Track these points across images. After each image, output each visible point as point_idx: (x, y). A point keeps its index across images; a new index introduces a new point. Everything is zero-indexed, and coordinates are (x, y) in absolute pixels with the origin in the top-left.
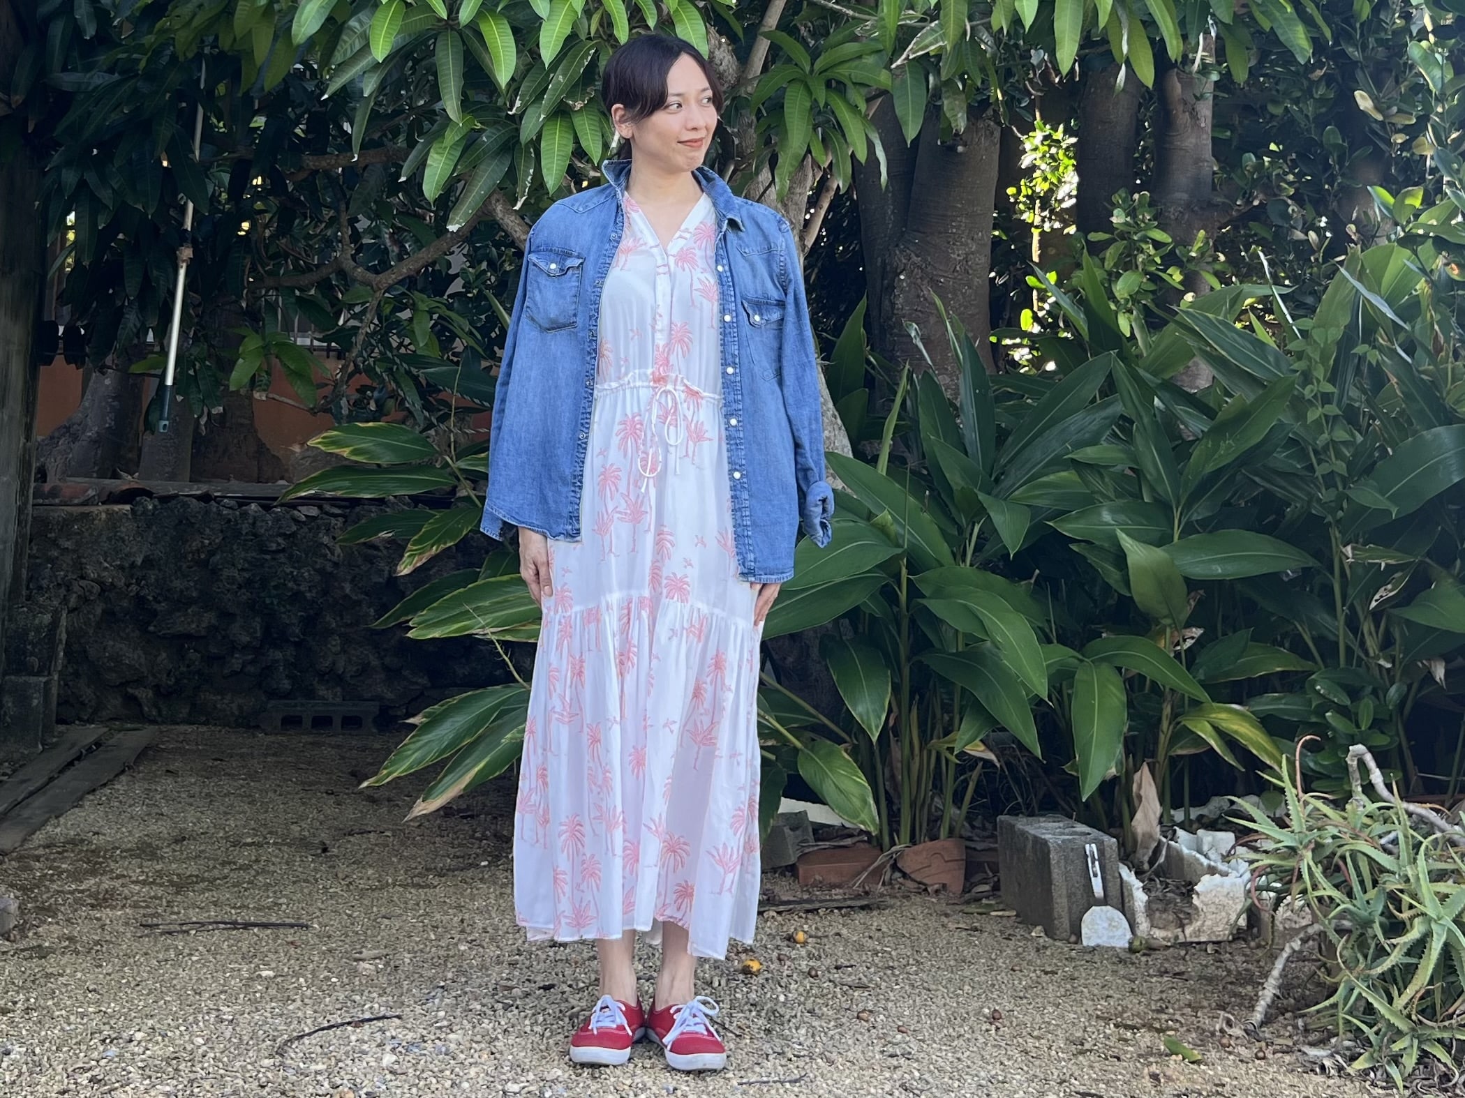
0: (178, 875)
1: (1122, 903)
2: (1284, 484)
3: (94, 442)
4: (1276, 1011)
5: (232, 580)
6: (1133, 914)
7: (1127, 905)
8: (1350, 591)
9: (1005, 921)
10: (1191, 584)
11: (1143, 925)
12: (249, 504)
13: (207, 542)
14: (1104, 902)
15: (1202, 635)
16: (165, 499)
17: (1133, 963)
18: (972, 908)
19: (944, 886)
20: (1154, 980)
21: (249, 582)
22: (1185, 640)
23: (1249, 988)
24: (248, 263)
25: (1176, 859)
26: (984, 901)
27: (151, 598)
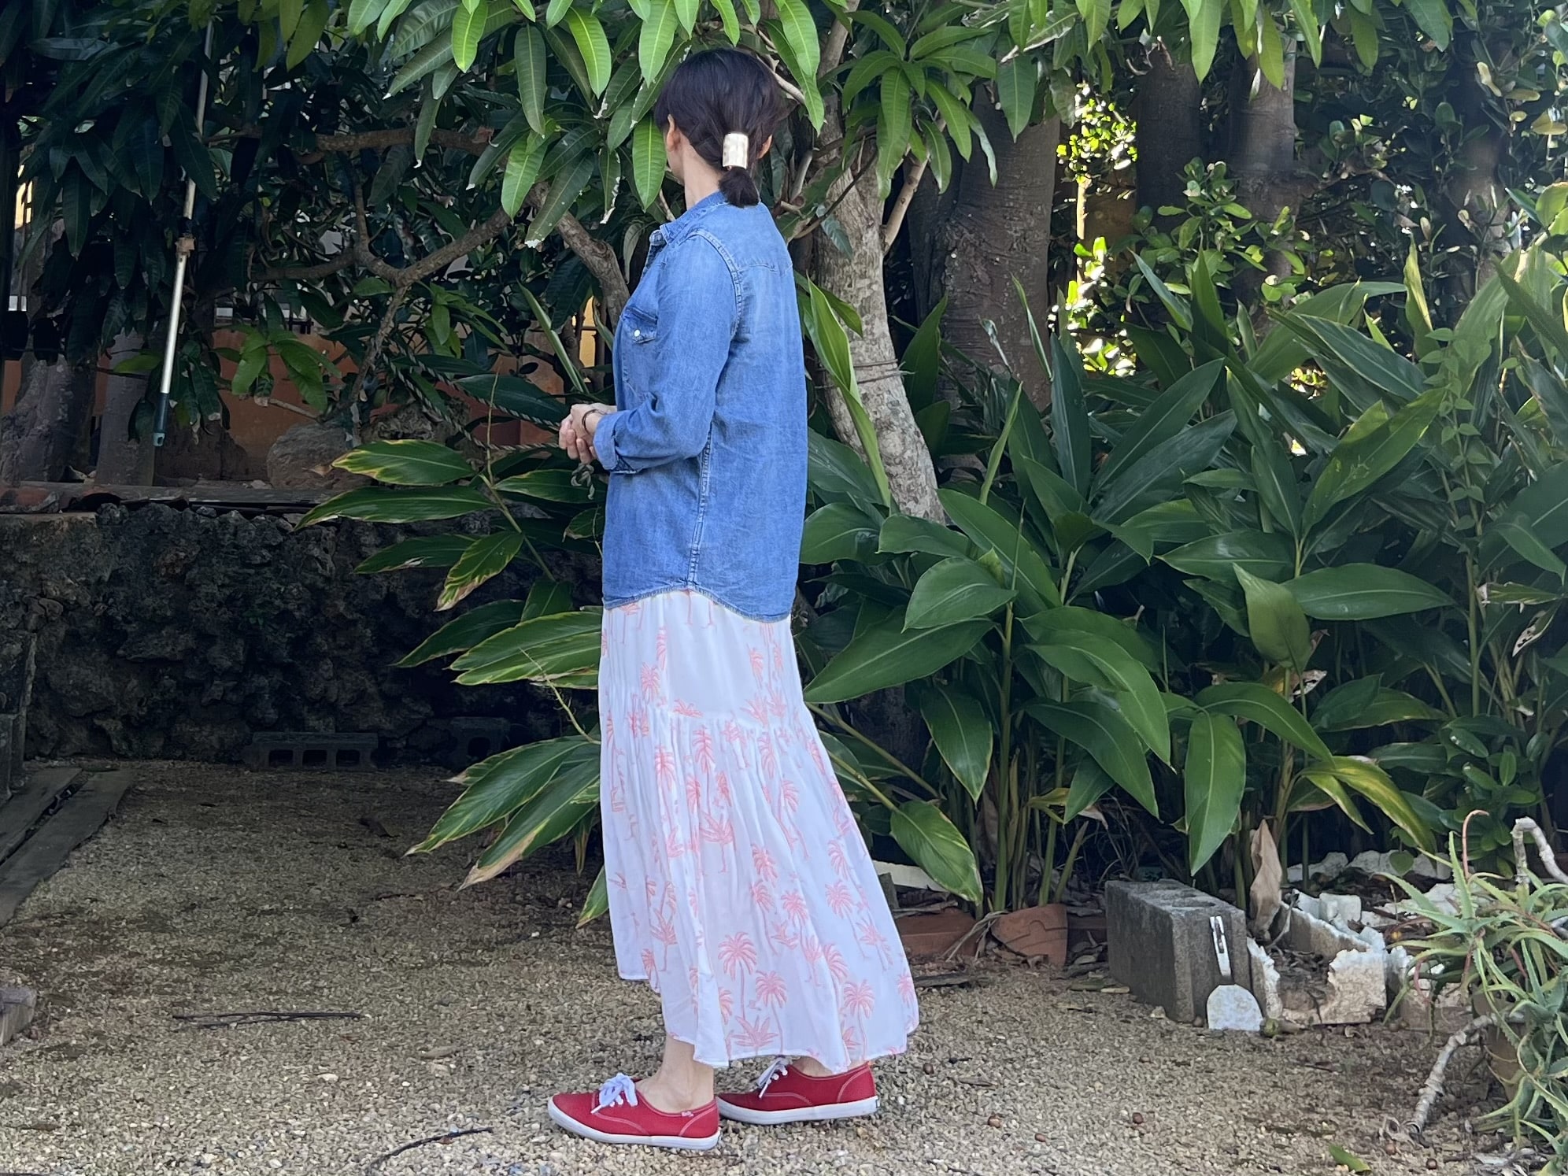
0: (198, 952)
1: (1249, 979)
2: (1412, 510)
3: (47, 436)
4: (1439, 1109)
5: (211, 598)
6: (1264, 994)
7: (1255, 983)
8: (1486, 630)
9: (1117, 1000)
10: (1315, 624)
11: (1275, 1006)
12: (230, 510)
13: (182, 555)
14: (1231, 980)
15: (1325, 678)
16: (134, 506)
17: (1268, 1051)
18: (1078, 984)
19: (1046, 957)
20: (1295, 1071)
21: (230, 601)
22: (1305, 684)
23: (1400, 1080)
24: (251, 251)
25: (1301, 928)
26: (1090, 974)
27: (120, 618)
